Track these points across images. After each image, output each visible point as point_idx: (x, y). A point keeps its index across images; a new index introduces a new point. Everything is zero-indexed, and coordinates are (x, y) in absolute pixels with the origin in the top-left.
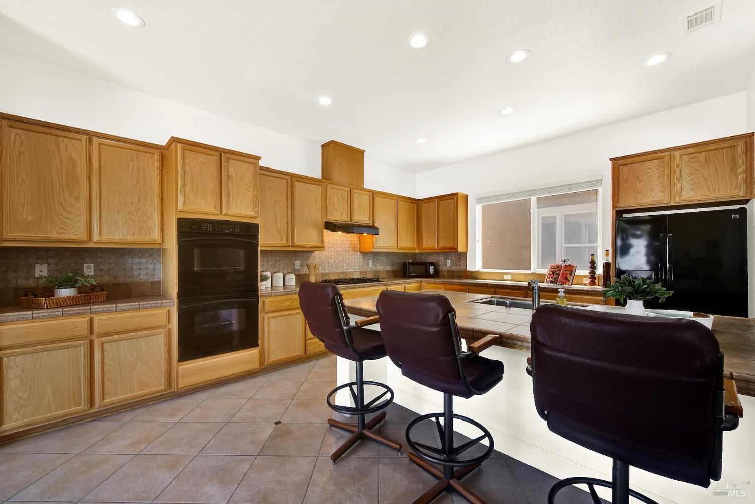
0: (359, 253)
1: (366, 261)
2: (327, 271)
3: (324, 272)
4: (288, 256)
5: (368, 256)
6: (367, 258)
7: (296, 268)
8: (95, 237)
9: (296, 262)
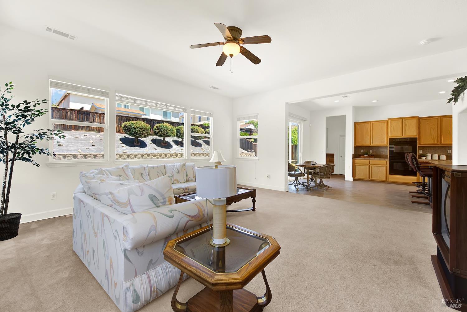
8: (372, 144)
9: (449, 150)
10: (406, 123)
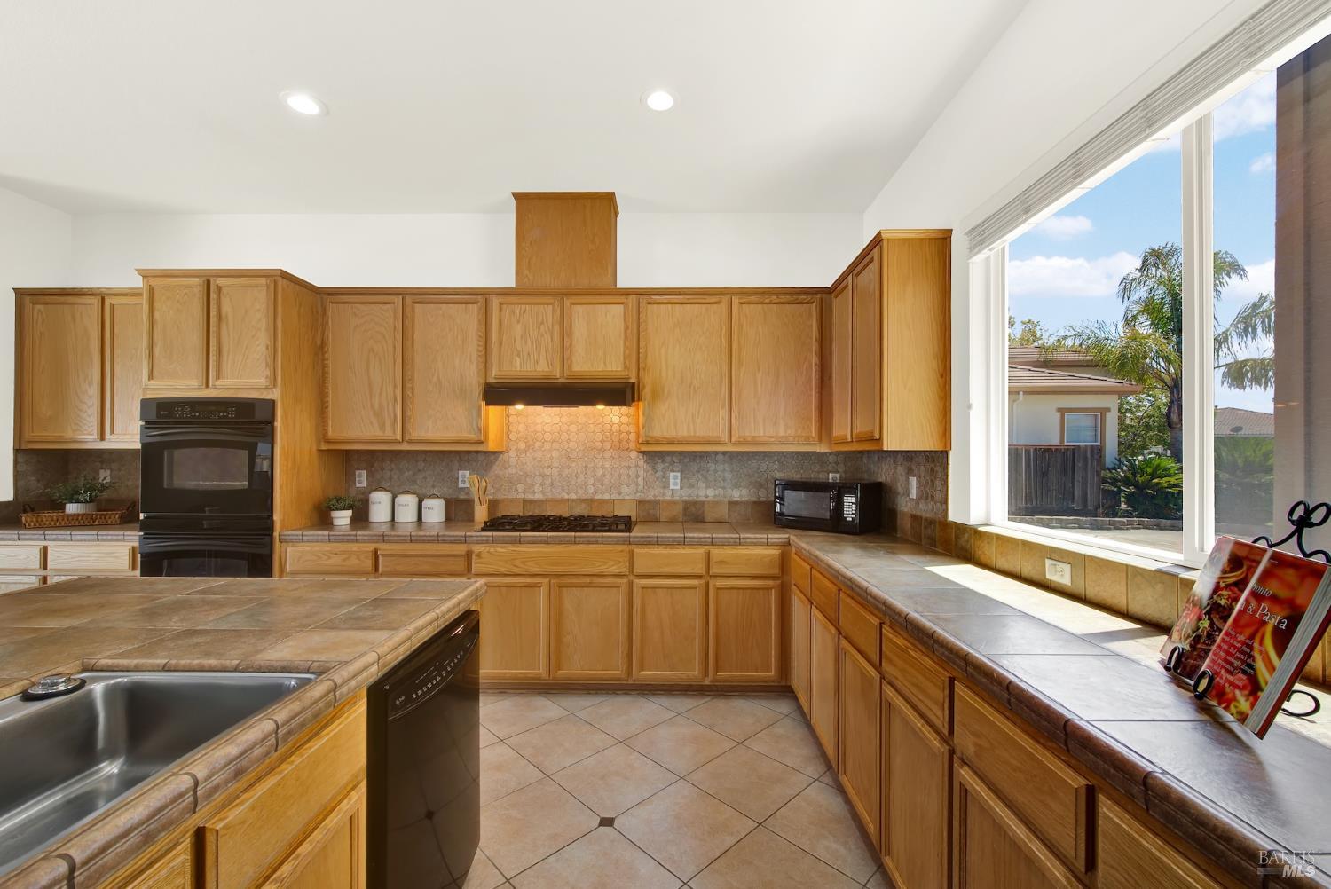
0: (634, 454)
1: (659, 474)
2: (538, 496)
3: (530, 497)
4: (443, 461)
5: (663, 461)
6: (660, 466)
7: (461, 485)
8: (107, 435)
9: (460, 473)
10: (226, 308)
